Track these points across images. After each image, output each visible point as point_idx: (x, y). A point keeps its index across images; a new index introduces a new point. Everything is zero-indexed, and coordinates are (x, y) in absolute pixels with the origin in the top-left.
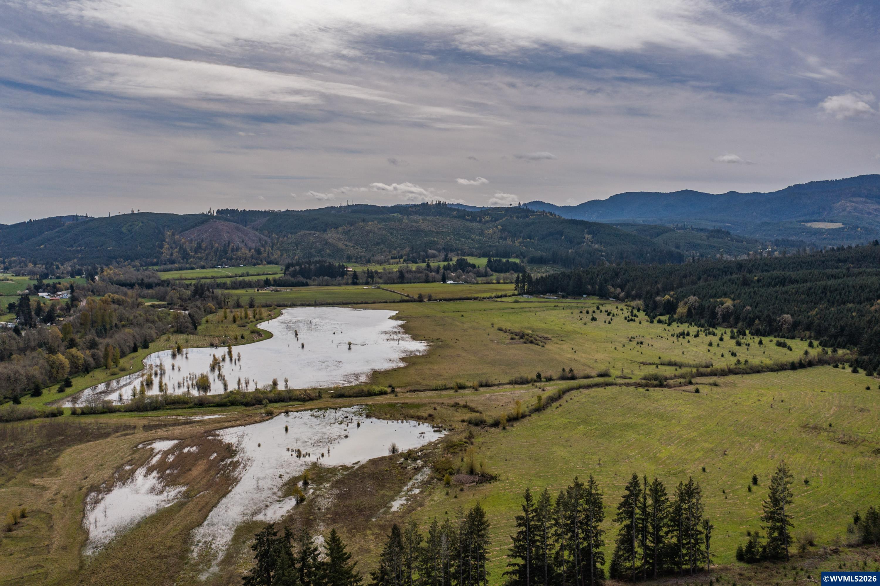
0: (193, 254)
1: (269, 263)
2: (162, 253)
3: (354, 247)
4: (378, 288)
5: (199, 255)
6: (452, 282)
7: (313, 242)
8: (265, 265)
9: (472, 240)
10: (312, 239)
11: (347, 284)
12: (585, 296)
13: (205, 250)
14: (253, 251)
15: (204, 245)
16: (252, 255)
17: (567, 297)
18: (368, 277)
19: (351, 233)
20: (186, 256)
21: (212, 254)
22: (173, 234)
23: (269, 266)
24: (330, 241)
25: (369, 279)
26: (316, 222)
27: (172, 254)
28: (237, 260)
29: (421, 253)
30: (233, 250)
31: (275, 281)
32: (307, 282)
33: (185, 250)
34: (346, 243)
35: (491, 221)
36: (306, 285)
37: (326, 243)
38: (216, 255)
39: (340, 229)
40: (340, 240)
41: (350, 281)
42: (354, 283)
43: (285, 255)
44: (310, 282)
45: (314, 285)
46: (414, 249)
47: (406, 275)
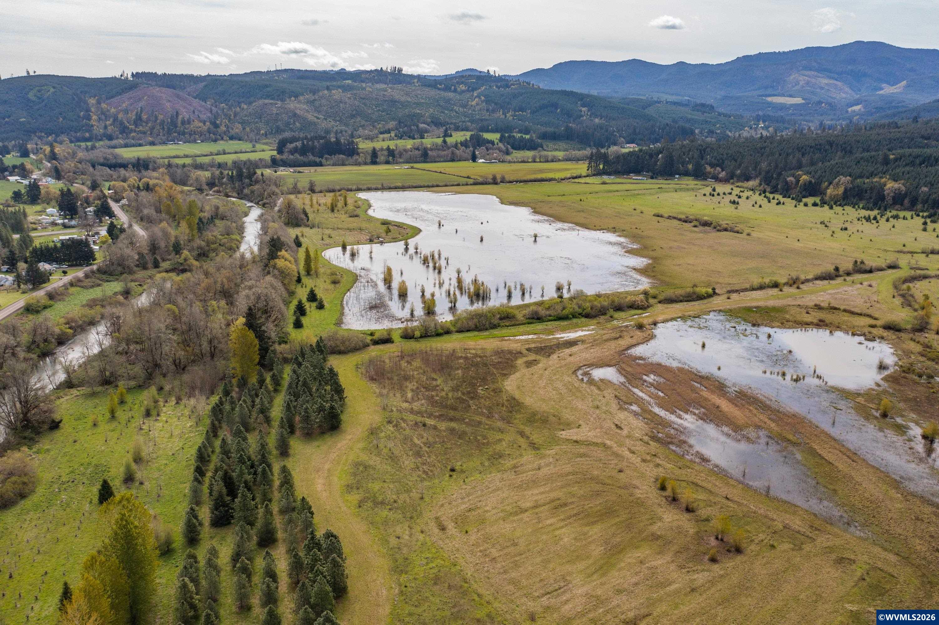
0: (133, 127)
1: (232, 138)
2: (92, 126)
3: (326, 119)
4: (412, 168)
5: (141, 128)
6: (483, 160)
7: (277, 114)
8: (226, 140)
9: (456, 112)
10: (275, 111)
11: (365, 164)
12: (677, 176)
13: (147, 123)
14: (208, 123)
15: (144, 117)
16: (209, 128)
17: (656, 178)
18: (389, 156)
19: (317, 103)
20: (124, 130)
21: (158, 127)
22: (99, 103)
23: (231, 142)
24: (298, 112)
25: (391, 158)
26: (268, 89)
27: (106, 127)
28: (190, 135)
29: (413, 127)
30: (183, 123)
31: (283, 160)
32: (321, 162)
33: (122, 123)
34: (315, 115)
35: (468, 90)
36: (321, 165)
37: (295, 115)
38: (163, 129)
39: (301, 98)
40: (307, 111)
41: (369, 160)
42: (374, 163)
43: (248, 129)
44: (324, 161)
45: (329, 165)
46: (400, 122)
47: (430, 153)
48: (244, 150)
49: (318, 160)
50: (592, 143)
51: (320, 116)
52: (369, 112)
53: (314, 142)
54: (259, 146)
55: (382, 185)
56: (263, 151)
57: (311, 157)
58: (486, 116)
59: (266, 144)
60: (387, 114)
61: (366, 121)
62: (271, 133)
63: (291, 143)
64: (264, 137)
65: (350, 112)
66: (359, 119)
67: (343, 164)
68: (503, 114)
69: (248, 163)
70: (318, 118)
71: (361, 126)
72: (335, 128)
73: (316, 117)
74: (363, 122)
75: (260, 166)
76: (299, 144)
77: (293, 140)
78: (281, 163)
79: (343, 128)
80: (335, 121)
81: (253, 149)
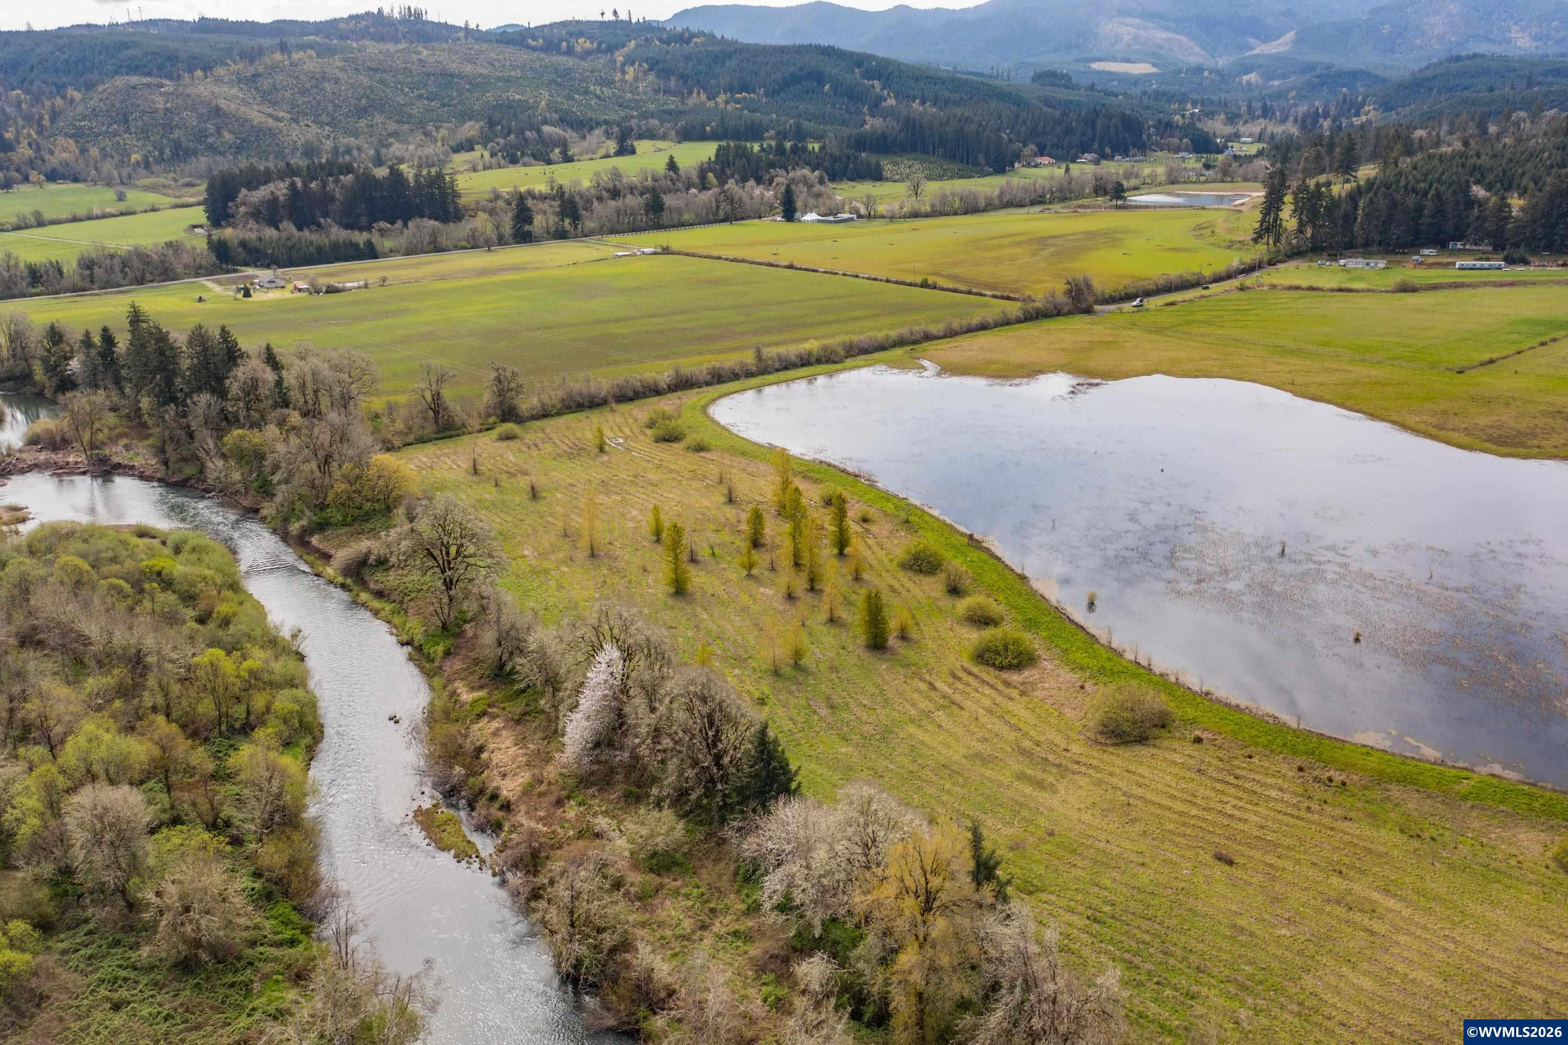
1: (53, 177)
3: (295, 120)
4: (666, 251)
6: (815, 216)
7: (167, 110)
8: (39, 184)
10: (160, 103)
11: (502, 241)
18: (562, 214)
19: (265, 83)
23: (54, 188)
24: (222, 103)
26: (127, 54)
31: (243, 244)
32: (369, 243)
34: (270, 110)
36: (370, 253)
37: (218, 109)
39: (221, 71)
40: (245, 102)
41: (507, 228)
42: (523, 237)
43: (94, 152)
44: (375, 238)
45: (392, 252)
46: (491, 124)
47: (669, 200)
48: (97, 211)
49: (360, 238)
50: (982, 159)
51: (281, 114)
52: (401, 100)
53: (324, 184)
54: (135, 197)
55: (759, 357)
56: (154, 210)
57: (338, 234)
58: (673, 103)
59: (153, 188)
60: (445, 105)
61: (398, 122)
62: (160, 160)
63: (251, 186)
64: (141, 171)
65: (353, 102)
66: (379, 119)
67: (438, 249)
68: (709, 99)
69: (136, 263)
70: (278, 119)
71: (390, 135)
72: (329, 144)
73: (270, 115)
74: (392, 127)
75: (179, 269)
76: (280, 189)
77: (254, 180)
78: (241, 253)
79: (352, 141)
80: (321, 125)
81: (122, 206)
